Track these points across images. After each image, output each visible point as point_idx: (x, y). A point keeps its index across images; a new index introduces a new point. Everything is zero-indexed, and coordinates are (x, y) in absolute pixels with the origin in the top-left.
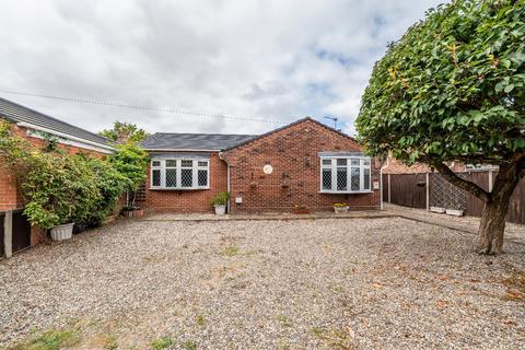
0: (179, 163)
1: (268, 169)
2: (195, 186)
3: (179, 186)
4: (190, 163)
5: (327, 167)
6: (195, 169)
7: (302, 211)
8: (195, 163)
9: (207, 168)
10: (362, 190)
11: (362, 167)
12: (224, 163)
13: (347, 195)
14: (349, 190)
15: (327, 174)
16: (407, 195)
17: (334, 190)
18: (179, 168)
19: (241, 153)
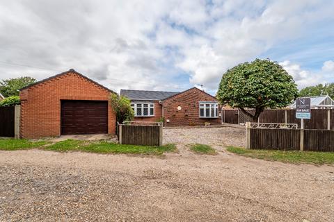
0: (143, 105)
1: (179, 108)
2: (149, 115)
3: (143, 115)
4: (147, 105)
5: (202, 107)
6: (149, 107)
7: (193, 125)
8: (149, 105)
9: (153, 107)
10: (215, 117)
11: (215, 107)
12: (161, 105)
13: (209, 119)
14: (210, 117)
15: (202, 110)
16: (231, 119)
17: (205, 116)
18: (143, 107)
19: (169, 101)
